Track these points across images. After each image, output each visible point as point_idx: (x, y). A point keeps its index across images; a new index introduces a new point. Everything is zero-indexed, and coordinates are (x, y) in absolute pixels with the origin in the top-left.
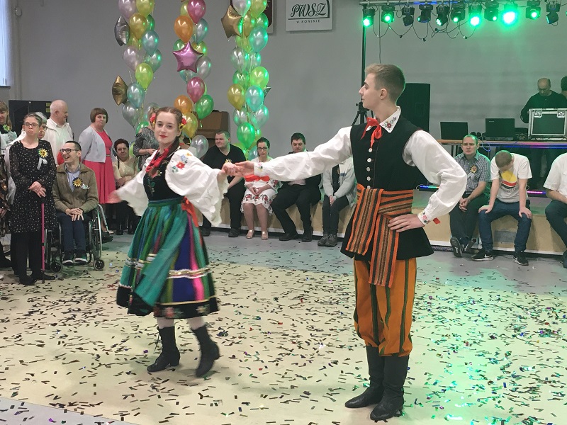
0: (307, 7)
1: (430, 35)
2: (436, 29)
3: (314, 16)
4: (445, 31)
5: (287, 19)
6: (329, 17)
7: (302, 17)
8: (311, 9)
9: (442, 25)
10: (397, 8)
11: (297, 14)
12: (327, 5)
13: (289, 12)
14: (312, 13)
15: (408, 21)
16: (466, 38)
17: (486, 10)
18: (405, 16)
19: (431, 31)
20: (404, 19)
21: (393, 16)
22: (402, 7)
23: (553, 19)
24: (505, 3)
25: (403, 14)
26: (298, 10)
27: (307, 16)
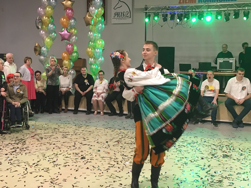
0: (121, 13)
1: (174, 26)
2: (177, 23)
3: (124, 17)
4: (181, 24)
5: (112, 18)
6: (130, 18)
7: (118, 17)
8: (122, 14)
9: (180, 22)
10: (160, 14)
11: (116, 16)
12: (129, 12)
13: (113, 15)
15: (165, 20)
16: (190, 27)
17: (198, 15)
18: (163, 18)
19: (175, 24)
20: (163, 19)
21: (158, 17)
22: (162, 13)
23: (227, 19)
24: (207, 12)
25: (163, 17)
26: (117, 14)
27: (121, 17)
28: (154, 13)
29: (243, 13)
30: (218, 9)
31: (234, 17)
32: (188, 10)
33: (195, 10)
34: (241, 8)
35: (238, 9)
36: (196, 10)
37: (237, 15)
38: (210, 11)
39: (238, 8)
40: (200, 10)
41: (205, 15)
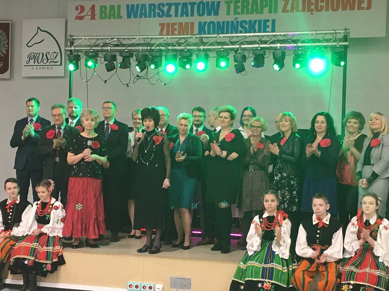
0: (41, 55)
1: (132, 81)
2: (138, 76)
3: (48, 64)
4: (146, 78)
5: (23, 66)
6: (61, 65)
7: (36, 64)
8: (45, 57)
9: (141, 72)
10: (101, 55)
11: (32, 61)
12: (59, 54)
13: (25, 59)
14: (46, 61)
15: (110, 68)
16: (165, 84)
17: (180, 58)
18: (107, 62)
19: (133, 77)
20: (106, 65)
21: (96, 62)
22: (104, 53)
23: (240, 69)
24: (197, 53)
25: (105, 60)
26: (33, 57)
27: (42, 64)
28: (85, 52)
29: (272, 56)
30: (220, 47)
31: (253, 64)
32: (158, 48)
33: (173, 48)
34: (268, 46)
35: (261, 48)
36: (176, 48)
37: (259, 60)
38: (204, 49)
39: (261, 46)
40: (184, 48)
41: (194, 57)
